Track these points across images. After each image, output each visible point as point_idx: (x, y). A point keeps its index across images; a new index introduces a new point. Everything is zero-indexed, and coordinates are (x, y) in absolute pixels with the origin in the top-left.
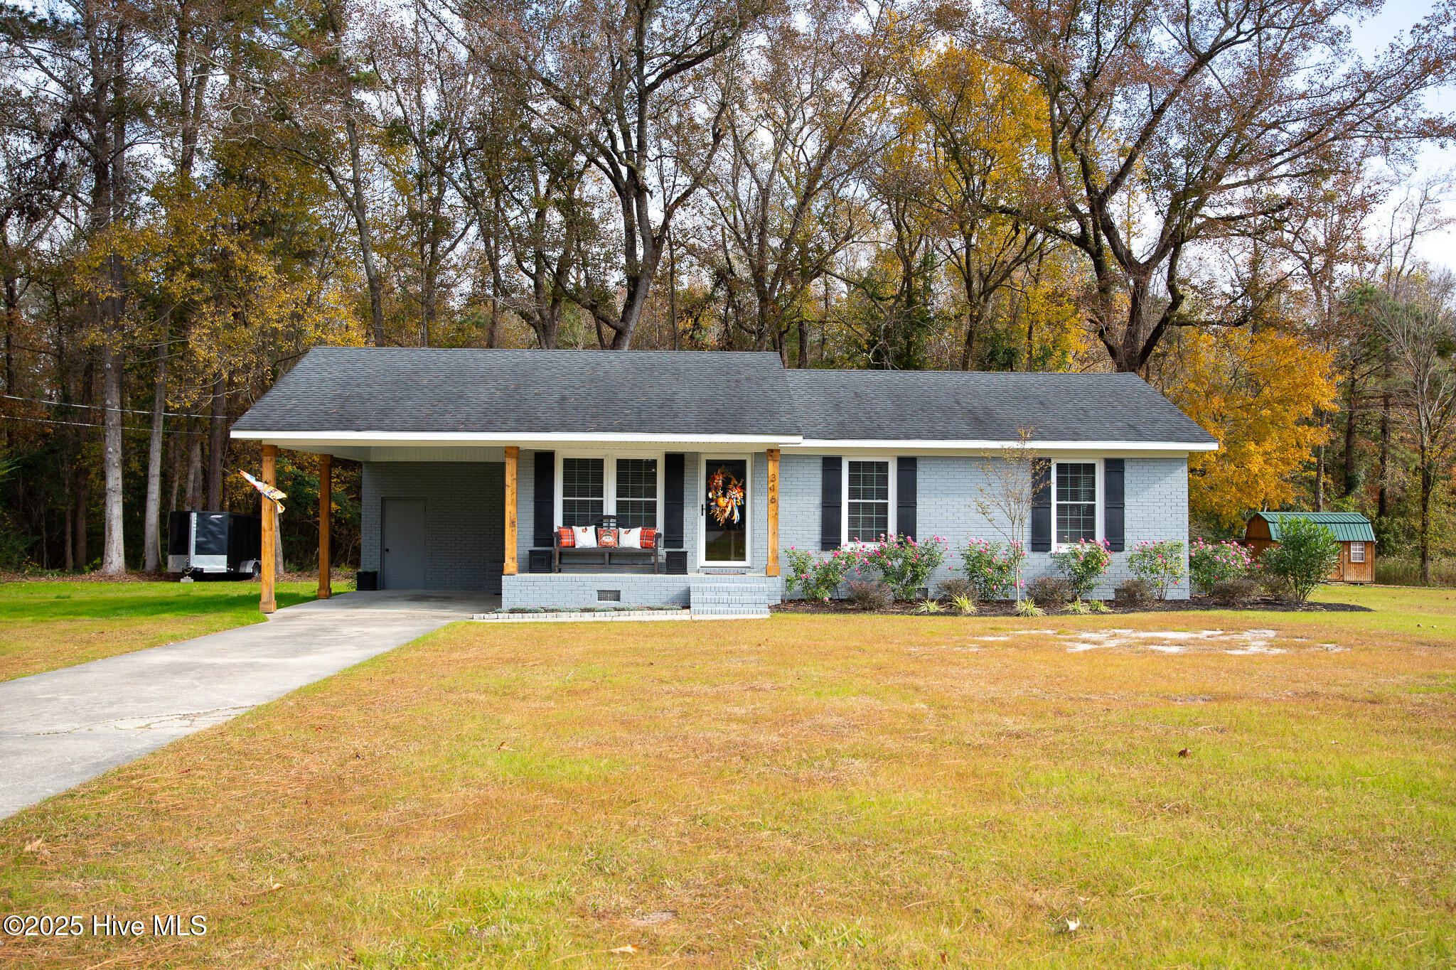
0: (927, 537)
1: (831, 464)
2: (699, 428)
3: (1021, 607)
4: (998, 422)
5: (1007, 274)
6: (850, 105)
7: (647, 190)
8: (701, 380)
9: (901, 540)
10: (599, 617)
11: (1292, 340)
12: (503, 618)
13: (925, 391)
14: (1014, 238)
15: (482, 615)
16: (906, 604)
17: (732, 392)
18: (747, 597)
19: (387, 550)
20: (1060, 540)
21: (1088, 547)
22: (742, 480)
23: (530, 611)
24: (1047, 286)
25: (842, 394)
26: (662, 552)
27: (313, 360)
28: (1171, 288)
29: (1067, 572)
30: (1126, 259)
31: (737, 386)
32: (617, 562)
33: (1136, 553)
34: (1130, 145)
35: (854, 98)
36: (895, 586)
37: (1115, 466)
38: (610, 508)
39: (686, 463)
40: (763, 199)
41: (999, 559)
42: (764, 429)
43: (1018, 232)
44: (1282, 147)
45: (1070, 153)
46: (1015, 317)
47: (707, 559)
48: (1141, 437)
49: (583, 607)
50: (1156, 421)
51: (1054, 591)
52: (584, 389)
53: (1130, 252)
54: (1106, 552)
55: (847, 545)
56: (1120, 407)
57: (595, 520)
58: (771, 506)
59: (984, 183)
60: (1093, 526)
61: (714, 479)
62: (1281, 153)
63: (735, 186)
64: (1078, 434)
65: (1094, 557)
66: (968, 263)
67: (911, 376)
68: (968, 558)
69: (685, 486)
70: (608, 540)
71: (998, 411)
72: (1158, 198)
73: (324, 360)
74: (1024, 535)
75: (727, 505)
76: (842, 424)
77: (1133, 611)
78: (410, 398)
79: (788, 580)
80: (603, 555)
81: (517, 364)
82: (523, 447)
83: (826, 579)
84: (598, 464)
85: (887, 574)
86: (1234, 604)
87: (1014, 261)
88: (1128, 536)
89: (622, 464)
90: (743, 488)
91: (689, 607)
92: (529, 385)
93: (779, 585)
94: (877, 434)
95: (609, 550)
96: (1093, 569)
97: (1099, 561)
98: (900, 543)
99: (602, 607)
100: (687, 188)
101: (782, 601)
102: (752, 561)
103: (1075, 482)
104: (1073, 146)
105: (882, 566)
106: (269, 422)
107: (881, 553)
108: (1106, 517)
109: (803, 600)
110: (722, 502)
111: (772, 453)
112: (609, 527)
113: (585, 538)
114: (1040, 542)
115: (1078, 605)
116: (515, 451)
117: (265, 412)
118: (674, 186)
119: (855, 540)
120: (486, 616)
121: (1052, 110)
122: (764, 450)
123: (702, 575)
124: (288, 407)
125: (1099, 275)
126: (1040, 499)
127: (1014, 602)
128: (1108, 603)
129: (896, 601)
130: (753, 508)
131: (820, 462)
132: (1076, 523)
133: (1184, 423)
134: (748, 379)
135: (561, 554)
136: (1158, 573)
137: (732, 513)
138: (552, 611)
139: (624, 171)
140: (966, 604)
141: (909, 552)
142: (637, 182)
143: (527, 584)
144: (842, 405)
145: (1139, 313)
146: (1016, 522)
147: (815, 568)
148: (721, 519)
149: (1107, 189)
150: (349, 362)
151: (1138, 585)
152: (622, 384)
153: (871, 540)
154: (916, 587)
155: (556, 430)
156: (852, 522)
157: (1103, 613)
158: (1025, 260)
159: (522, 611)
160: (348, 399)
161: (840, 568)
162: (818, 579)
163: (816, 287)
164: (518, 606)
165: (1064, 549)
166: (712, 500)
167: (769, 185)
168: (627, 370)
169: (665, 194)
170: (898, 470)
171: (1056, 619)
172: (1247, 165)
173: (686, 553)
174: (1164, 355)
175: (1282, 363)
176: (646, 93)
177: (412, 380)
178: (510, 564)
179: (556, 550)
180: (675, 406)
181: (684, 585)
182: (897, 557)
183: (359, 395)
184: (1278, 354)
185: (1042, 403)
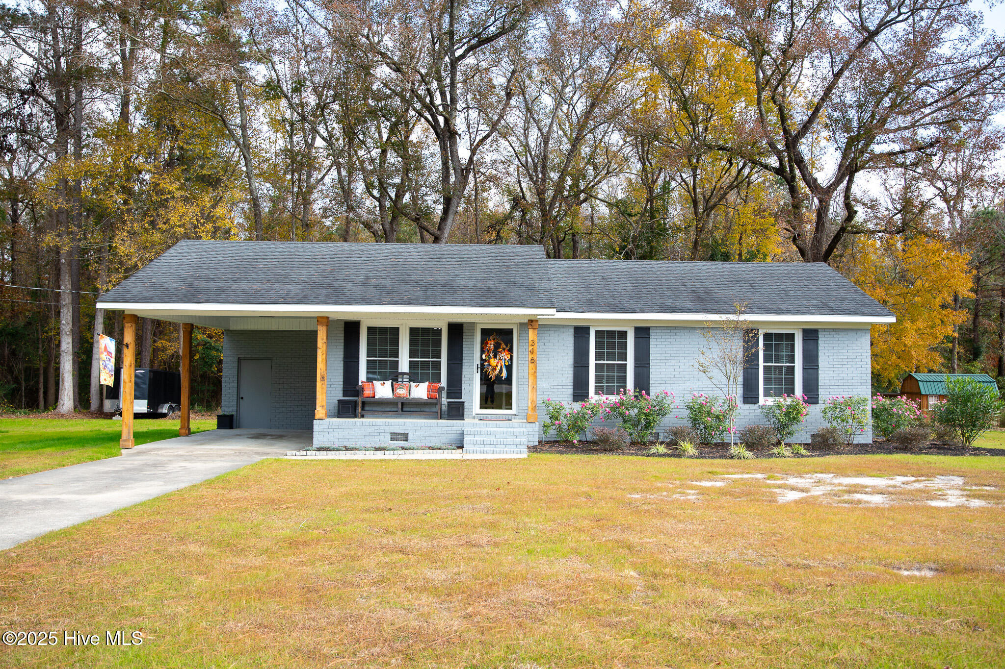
0: (658, 392)
1: (581, 332)
2: (472, 303)
3: (734, 450)
4: (716, 299)
5: (724, 196)
6: (608, 74)
7: (457, 133)
8: (480, 266)
9: (637, 394)
10: (388, 455)
11: (938, 245)
12: (312, 455)
13: (658, 275)
14: (729, 169)
15: (294, 452)
16: (640, 446)
17: (502, 275)
18: (511, 440)
19: (242, 398)
20: (767, 394)
21: (789, 401)
22: (509, 345)
23: (334, 450)
24: (752, 205)
25: (592, 277)
26: (445, 401)
27: (179, 249)
28: (848, 206)
29: (772, 421)
30: (813, 184)
31: (507, 271)
32: (409, 409)
33: (828, 405)
34: (816, 100)
35: (610, 69)
36: (631, 431)
37: (811, 335)
38: (404, 366)
39: (465, 331)
40: (544, 144)
41: (717, 409)
42: (525, 303)
43: (731, 164)
44: (932, 100)
45: (771, 104)
46: (729, 229)
47: (481, 408)
48: (832, 312)
49: (377, 446)
50: (844, 299)
51: (762, 436)
52: (385, 272)
53: (816, 180)
54: (805, 405)
55: (593, 397)
56: (814, 289)
57: (392, 377)
58: (531, 365)
59: (706, 129)
60: (793, 383)
61: (487, 343)
62: (931, 104)
63: (526, 137)
64: (781, 310)
65: (795, 408)
66: (694, 188)
67: (647, 264)
68: (691, 408)
69: (464, 349)
70: (402, 392)
71: (716, 291)
72: (837, 137)
73: (187, 250)
74: (738, 390)
75: (497, 364)
76: (590, 300)
77: (828, 454)
78: (246, 278)
79: (545, 426)
80: (397, 404)
81: (336, 254)
82: (332, 317)
83: (576, 424)
84: (394, 332)
85: (625, 421)
86: (911, 449)
87: (729, 187)
88: (821, 391)
89: (414, 332)
90: (511, 350)
91: (462, 447)
92: (342, 269)
93: (537, 430)
94: (618, 309)
95: (402, 400)
96: (794, 418)
97: (798, 413)
98: (635, 396)
99: (392, 447)
100: (487, 133)
101: (540, 442)
102: (517, 409)
103: (778, 348)
104: (773, 98)
105: (622, 415)
106: (129, 296)
107: (622, 404)
108: (804, 376)
109: (557, 442)
110: (493, 362)
111: (532, 322)
112: (403, 381)
113: (383, 390)
114: (750, 396)
115: (782, 449)
116: (325, 320)
117: (128, 288)
118: (477, 131)
119: (599, 394)
120: (298, 453)
121: (757, 73)
122: (526, 321)
123: (477, 421)
124: (148, 284)
125: (792, 197)
126: (750, 362)
127: (729, 444)
128: (807, 446)
129: (633, 443)
130: (518, 367)
131: (571, 332)
132: (779, 381)
133: (867, 301)
134: (516, 265)
135: (364, 403)
136: (847, 422)
137: (501, 370)
138: (352, 449)
139: (441, 119)
140: (689, 448)
141: (643, 403)
142: (450, 128)
143: (333, 427)
144: (592, 286)
145: (823, 224)
146: (731, 380)
147: (566, 416)
148: (493, 375)
149: (799, 132)
150: (205, 251)
151: (832, 432)
152: (416, 269)
153: (613, 394)
154: (649, 432)
155: (357, 303)
156: (598, 379)
157: (803, 456)
158: (737, 186)
159: (327, 449)
160: (196, 279)
161: (587, 417)
162: (569, 425)
163: (585, 209)
164: (326, 444)
165: (770, 401)
166: (485, 361)
167: (549, 132)
168: (422, 258)
169: (470, 137)
170: (635, 338)
171: (765, 462)
172: (905, 113)
173: (463, 403)
174: (841, 256)
175: (931, 262)
176: (456, 62)
177: (251, 265)
178: (320, 411)
179: (360, 400)
180: (455, 285)
181: (460, 429)
182: (633, 407)
183: (207, 276)
184: (928, 255)
185: (751, 285)
